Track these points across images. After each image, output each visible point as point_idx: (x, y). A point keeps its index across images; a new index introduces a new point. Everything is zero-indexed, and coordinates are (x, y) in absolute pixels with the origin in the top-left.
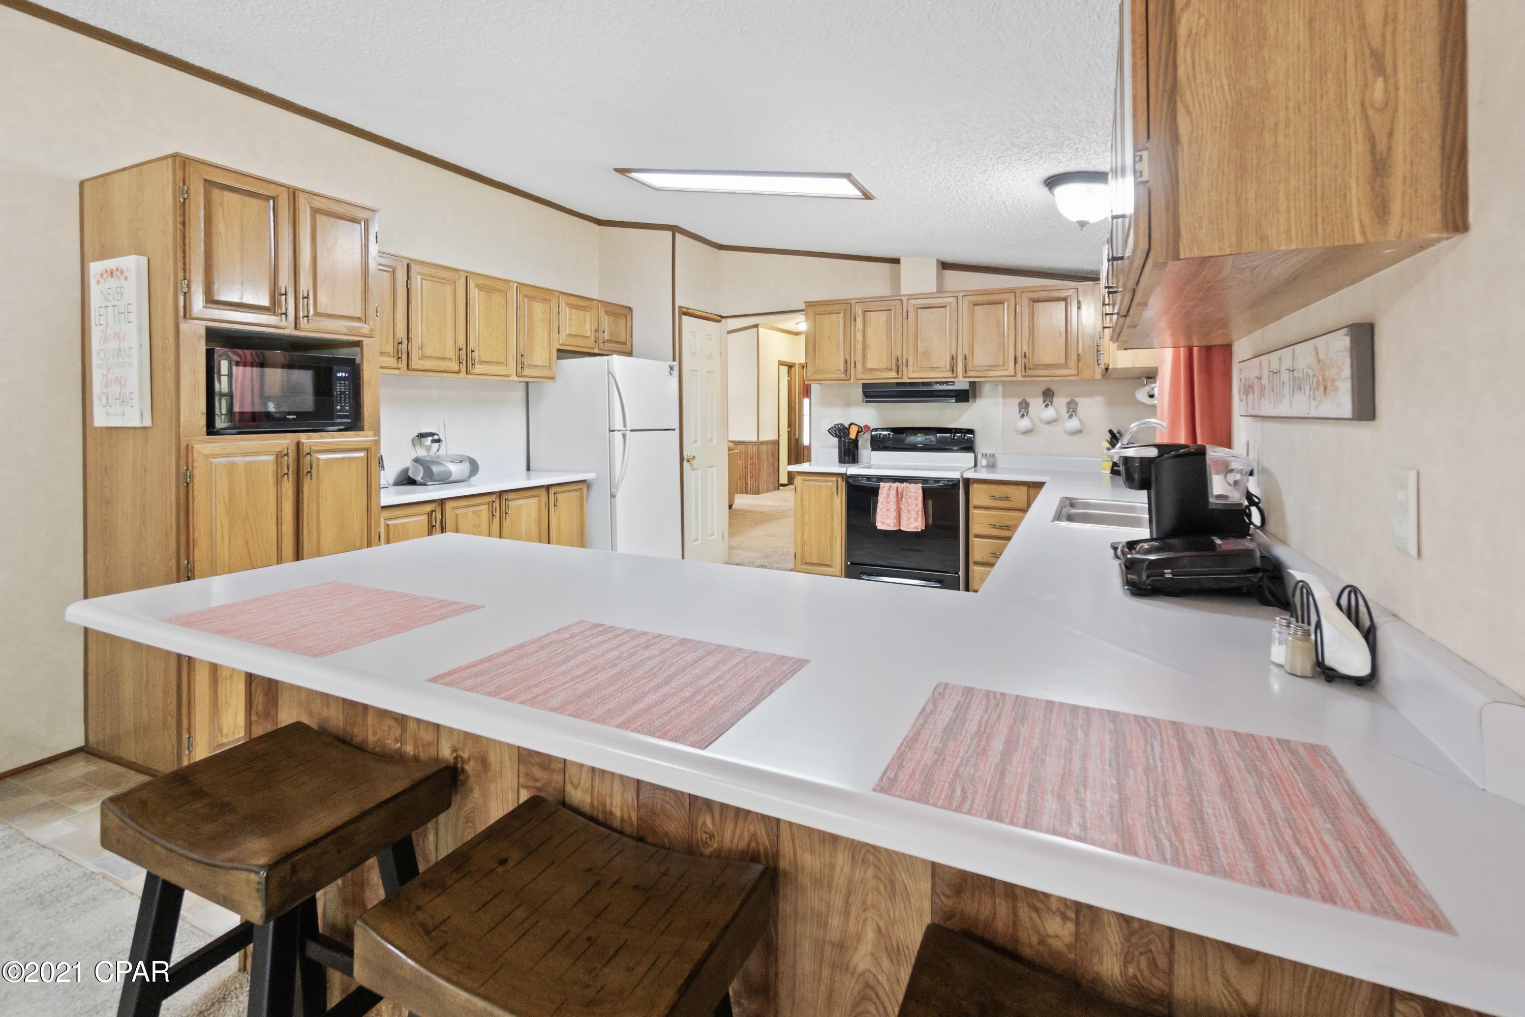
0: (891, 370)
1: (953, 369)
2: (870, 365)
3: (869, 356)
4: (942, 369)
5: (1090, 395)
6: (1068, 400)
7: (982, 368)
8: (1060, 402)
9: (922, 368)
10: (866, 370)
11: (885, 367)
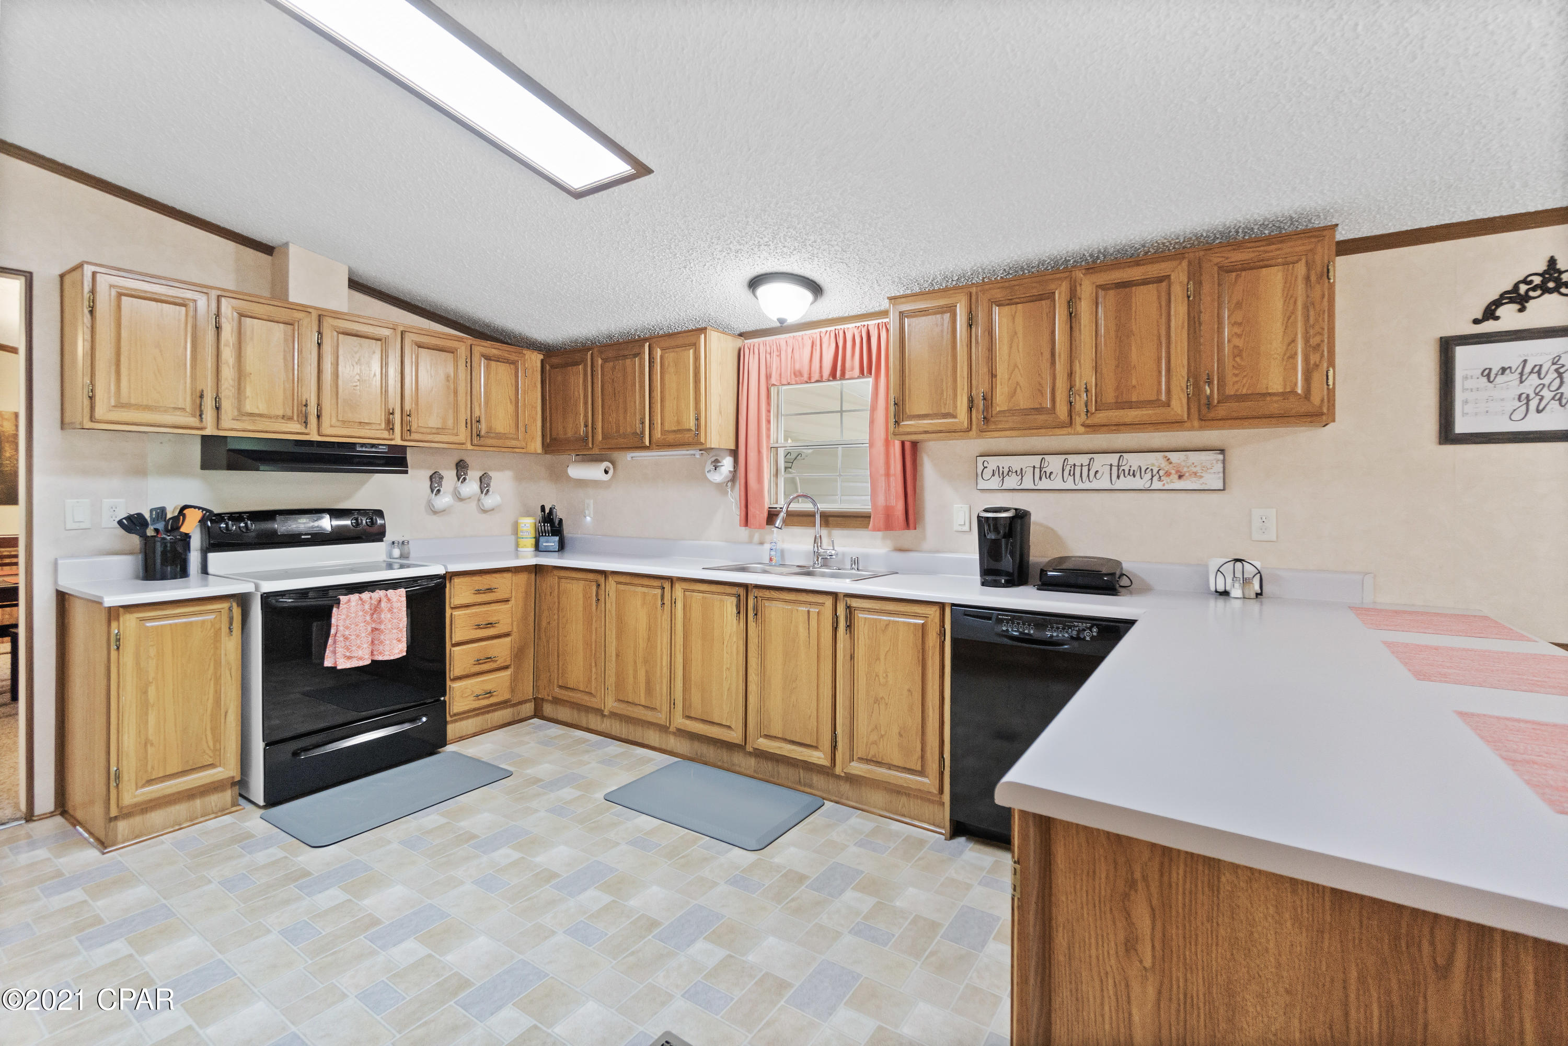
0: (291, 419)
1: (390, 427)
2: (249, 407)
3: (249, 391)
4: (374, 427)
5: (501, 468)
6: (481, 474)
7: (428, 431)
8: (473, 475)
9: (344, 422)
10: (242, 414)
11: (281, 413)
